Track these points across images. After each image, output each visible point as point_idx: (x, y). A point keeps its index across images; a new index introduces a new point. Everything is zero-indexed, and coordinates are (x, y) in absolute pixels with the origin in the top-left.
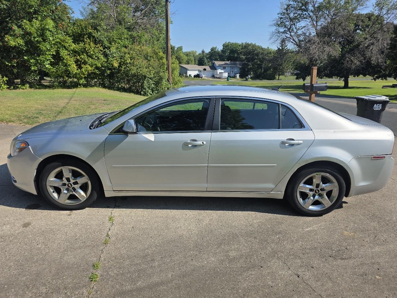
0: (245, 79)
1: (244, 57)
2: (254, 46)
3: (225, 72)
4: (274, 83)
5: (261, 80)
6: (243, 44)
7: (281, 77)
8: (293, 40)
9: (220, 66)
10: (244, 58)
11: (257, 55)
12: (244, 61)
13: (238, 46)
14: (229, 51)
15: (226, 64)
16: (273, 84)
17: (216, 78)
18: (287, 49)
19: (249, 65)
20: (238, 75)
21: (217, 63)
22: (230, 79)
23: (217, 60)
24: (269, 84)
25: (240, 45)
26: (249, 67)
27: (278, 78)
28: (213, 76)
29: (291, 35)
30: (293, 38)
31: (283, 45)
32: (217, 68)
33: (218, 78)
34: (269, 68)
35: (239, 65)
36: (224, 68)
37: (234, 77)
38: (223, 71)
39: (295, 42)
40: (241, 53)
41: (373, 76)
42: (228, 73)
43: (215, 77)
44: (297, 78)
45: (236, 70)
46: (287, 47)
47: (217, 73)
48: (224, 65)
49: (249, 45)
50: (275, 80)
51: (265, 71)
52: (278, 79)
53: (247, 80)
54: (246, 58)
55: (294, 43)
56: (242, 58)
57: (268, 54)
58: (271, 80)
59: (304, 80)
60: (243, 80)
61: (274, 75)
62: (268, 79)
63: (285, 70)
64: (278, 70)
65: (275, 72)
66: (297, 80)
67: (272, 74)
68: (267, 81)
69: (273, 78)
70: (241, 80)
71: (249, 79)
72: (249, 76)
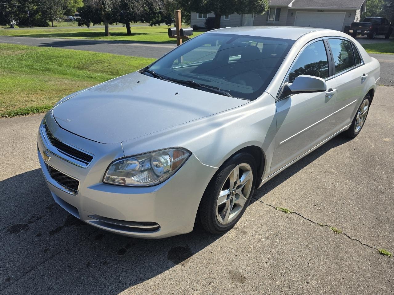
0: (8, 26)
4: (52, 31)
5: (30, 27)
7: (55, 23)
16: (50, 31)
19: (6, 7)
24: (45, 31)
26: (7, 10)
27: (52, 25)
34: (36, 12)
41: (149, 22)
44: (79, 25)
50: (49, 27)
51: (31, 16)
52: (53, 26)
53: (12, 27)
58: (44, 27)
59: (88, 27)
60: (5, 27)
61: (45, 20)
62: (39, 26)
63: (58, 15)
64: (50, 15)
65: (46, 17)
66: (80, 27)
67: (42, 19)
68: (40, 28)
69: (46, 25)
70: (3, 27)
71: (15, 26)
72: (14, 22)
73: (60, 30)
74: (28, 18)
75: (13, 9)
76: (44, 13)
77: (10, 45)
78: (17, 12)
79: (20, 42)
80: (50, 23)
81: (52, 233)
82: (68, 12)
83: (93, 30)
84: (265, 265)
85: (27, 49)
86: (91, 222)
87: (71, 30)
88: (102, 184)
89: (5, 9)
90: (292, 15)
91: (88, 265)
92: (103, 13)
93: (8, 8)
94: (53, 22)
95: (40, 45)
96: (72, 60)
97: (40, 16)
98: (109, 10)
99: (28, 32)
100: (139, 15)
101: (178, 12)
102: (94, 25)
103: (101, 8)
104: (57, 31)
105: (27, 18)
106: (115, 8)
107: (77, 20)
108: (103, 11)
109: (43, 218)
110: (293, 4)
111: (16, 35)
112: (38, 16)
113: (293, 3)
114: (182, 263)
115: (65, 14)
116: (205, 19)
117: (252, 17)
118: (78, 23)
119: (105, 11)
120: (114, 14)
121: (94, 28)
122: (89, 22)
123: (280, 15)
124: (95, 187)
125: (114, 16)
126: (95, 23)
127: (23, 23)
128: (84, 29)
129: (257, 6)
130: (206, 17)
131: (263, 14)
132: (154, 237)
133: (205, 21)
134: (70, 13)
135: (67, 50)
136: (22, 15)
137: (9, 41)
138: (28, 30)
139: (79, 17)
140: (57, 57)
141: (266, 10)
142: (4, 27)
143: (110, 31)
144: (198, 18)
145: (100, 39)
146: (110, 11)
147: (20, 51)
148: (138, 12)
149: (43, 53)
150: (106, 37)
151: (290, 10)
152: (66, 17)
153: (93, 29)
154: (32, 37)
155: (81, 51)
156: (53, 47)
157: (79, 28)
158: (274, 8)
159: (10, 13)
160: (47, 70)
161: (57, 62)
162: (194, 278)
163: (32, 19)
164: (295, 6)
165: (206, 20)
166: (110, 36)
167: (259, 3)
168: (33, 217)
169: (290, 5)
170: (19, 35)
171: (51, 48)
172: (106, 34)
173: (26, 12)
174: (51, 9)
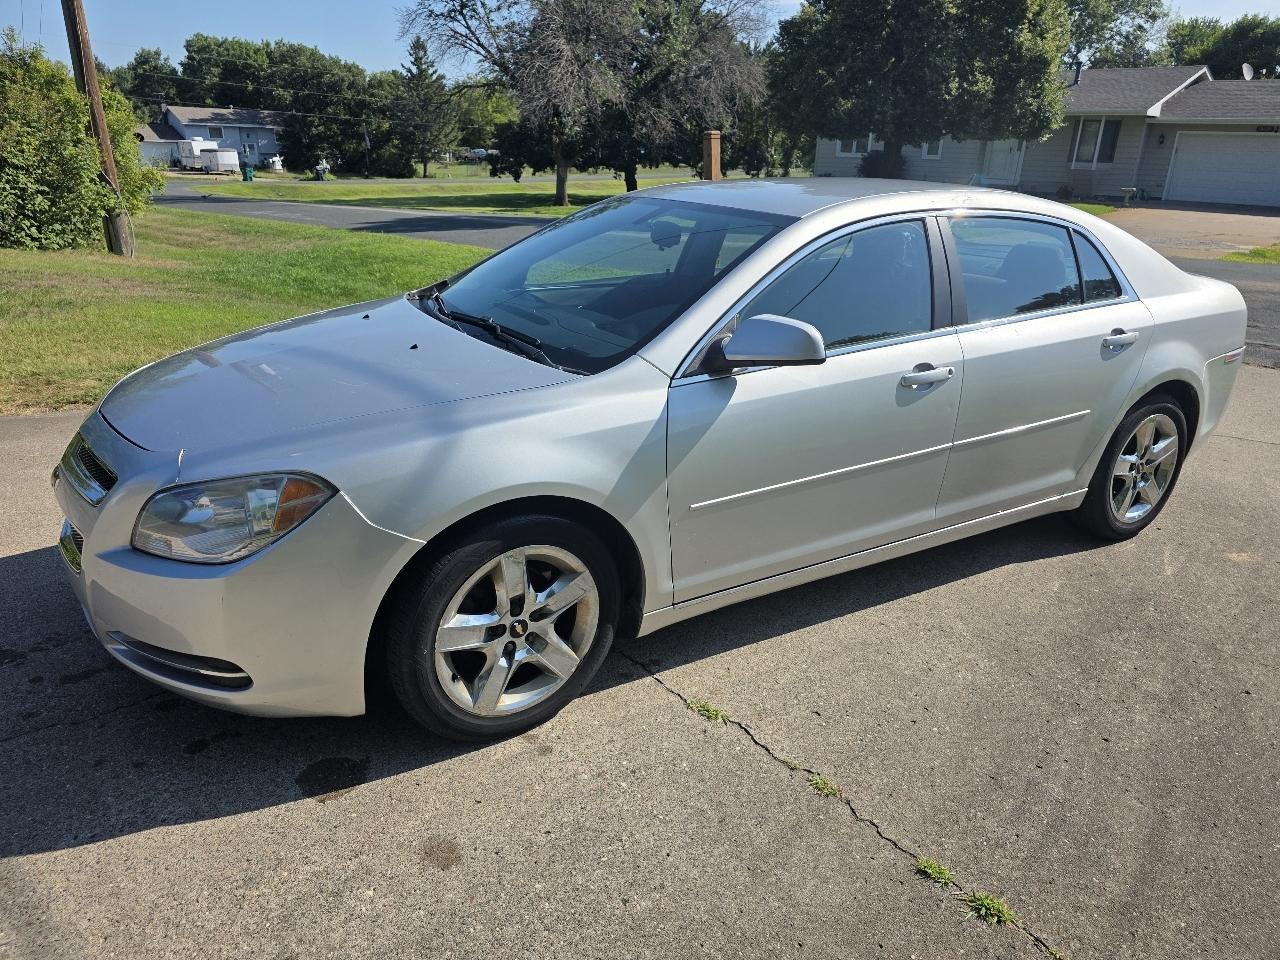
0: (311, 175)
1: (287, 95)
2: (314, 55)
3: (223, 147)
4: (420, 189)
5: (367, 177)
6: (268, 45)
7: (432, 167)
8: (480, 44)
9: (197, 126)
10: (289, 98)
11: (335, 87)
12: (288, 108)
13: (251, 53)
14: (216, 70)
15: (217, 117)
16: (414, 190)
17: (192, 169)
18: (435, 72)
19: (311, 124)
20: (277, 160)
21: (182, 114)
22: (254, 173)
23: (176, 104)
24: (403, 190)
25: (259, 50)
26: (313, 131)
27: (425, 172)
28: (176, 164)
29: (468, 27)
30: (478, 40)
31: (421, 59)
32: (186, 132)
33: (200, 170)
34: (386, 137)
35: (274, 123)
36: (215, 133)
37: (264, 167)
38: (213, 145)
39: (488, 52)
40: (271, 78)
41: (693, 166)
42: (239, 153)
43: (184, 169)
44: (494, 173)
45: (263, 142)
46: (434, 69)
47: (191, 151)
48: (211, 120)
49: (295, 51)
50: (415, 179)
51: (374, 147)
52: (425, 176)
53: (318, 177)
54: (296, 99)
55: (483, 52)
56: (280, 98)
57: (371, 85)
58: (403, 177)
59: (517, 177)
60: (302, 177)
61: (408, 160)
62: (390, 175)
63: (443, 144)
64: (421, 146)
65: (411, 152)
66: (496, 178)
67: (401, 156)
68: (390, 180)
69: (407, 172)
70: (296, 178)
71: (328, 176)
72: (324, 165)
73: (442, 189)
74: (363, 155)
75: (330, 130)
76: (407, 138)
77: (283, 225)
78: (338, 136)
79: (313, 219)
80: (420, 168)
81: (66, 680)
82: (472, 138)
83: (533, 188)
84: (541, 839)
85: (321, 237)
86: (115, 649)
87: (471, 188)
88: (129, 550)
89: (309, 129)
90: (1161, 143)
91: (99, 763)
92: (556, 140)
93: (316, 127)
94: (429, 165)
95: (360, 226)
96: (422, 268)
97: (395, 147)
98: (573, 128)
99: (355, 193)
100: (658, 147)
101: (713, 136)
102: (534, 174)
103: (552, 127)
104: (434, 191)
105: (361, 152)
106: (590, 126)
107: (490, 159)
108: (556, 134)
109: (70, 643)
110: (1166, 107)
111: (324, 199)
112: (390, 149)
113: (1167, 102)
114: (322, 797)
115: (464, 142)
116: (859, 155)
117: (1019, 149)
118: (490, 167)
119: (563, 134)
120: (587, 142)
121: (537, 183)
122: (521, 165)
123: (1119, 143)
124: (110, 557)
125: (586, 149)
126: (538, 167)
127: (349, 168)
128: (505, 185)
129: (1023, 115)
130: (866, 151)
131: (1045, 139)
132: (234, 707)
133: (860, 162)
134: (480, 139)
135: (417, 242)
136: (351, 146)
137: (287, 214)
138: (356, 186)
139: (495, 152)
140: (385, 260)
141: (1055, 126)
142: (298, 176)
143: (570, 191)
144: (839, 153)
145: (537, 213)
146: (576, 134)
147: (302, 242)
148: (658, 138)
149: (354, 249)
150: (557, 207)
151: (1153, 126)
152: (465, 152)
153: (533, 184)
154: (364, 206)
155: (454, 246)
156: (385, 232)
157: (492, 182)
158: (1096, 121)
159: (320, 138)
160: (347, 293)
161: (378, 275)
162: (326, 834)
163: (374, 156)
164: (1173, 114)
165: (864, 159)
166: (570, 206)
167: (1031, 105)
168: (50, 639)
169: (1155, 111)
170: (331, 198)
171: (382, 235)
172: (558, 200)
173: (361, 137)
174: (425, 128)
